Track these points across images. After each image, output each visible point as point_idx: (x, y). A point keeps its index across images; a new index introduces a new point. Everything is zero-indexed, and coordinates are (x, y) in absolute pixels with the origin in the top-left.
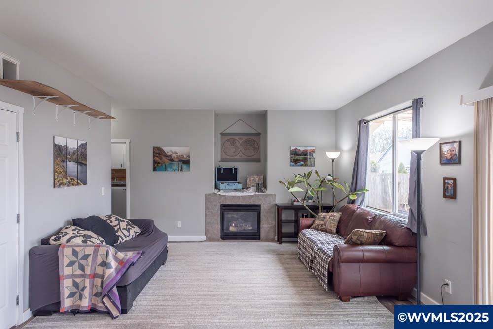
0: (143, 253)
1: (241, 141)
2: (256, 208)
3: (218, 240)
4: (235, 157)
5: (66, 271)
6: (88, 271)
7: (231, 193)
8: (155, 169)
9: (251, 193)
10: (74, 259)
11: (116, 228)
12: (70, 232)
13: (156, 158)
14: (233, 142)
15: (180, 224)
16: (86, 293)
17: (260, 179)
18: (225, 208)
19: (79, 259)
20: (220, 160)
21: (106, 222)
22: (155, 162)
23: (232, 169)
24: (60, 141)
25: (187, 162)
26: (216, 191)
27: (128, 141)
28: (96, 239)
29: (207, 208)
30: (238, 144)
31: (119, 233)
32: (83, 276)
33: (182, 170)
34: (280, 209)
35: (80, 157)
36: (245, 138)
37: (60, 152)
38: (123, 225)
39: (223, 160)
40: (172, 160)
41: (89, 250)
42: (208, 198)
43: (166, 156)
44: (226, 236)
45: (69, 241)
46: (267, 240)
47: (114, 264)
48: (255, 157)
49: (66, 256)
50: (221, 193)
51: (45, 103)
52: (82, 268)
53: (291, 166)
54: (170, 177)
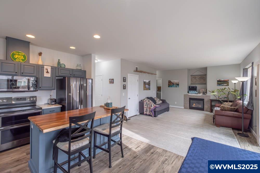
0: (161, 106)
1: (198, 78)
2: (203, 100)
3: (188, 109)
4: (196, 83)
5: (145, 106)
6: (149, 107)
7: (193, 94)
8: (169, 87)
9: (201, 95)
10: (146, 104)
11: (156, 100)
12: (146, 99)
13: (169, 84)
14: (195, 78)
15: (176, 103)
16: (148, 111)
17: (205, 90)
18: (191, 99)
19: (147, 104)
20: (190, 84)
21: (154, 99)
22: (169, 85)
23: (194, 87)
24: (145, 81)
25: (178, 85)
26: (188, 94)
27: (162, 79)
28: (151, 101)
29: (184, 99)
30: (197, 79)
31: (157, 102)
32: (148, 108)
33: (176, 87)
34: (212, 101)
35: (149, 84)
36: (200, 76)
37: (145, 83)
38: (158, 100)
39: (191, 84)
40: (174, 84)
41: (149, 103)
42: (185, 95)
43: (172, 83)
44: (191, 108)
45: (146, 101)
46: (207, 111)
47: (153, 106)
48: (204, 83)
49: (145, 104)
50: (189, 94)
51: (142, 73)
52: (148, 106)
53: (217, 86)
54: (173, 89)
